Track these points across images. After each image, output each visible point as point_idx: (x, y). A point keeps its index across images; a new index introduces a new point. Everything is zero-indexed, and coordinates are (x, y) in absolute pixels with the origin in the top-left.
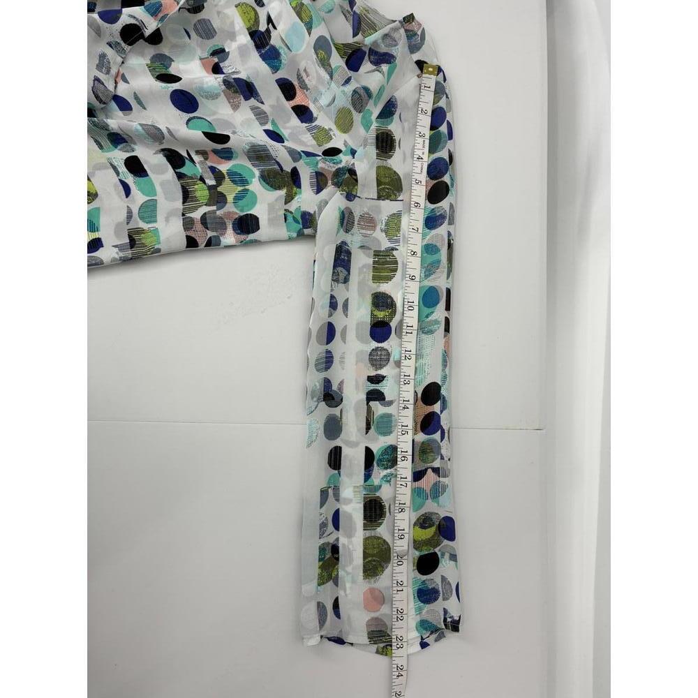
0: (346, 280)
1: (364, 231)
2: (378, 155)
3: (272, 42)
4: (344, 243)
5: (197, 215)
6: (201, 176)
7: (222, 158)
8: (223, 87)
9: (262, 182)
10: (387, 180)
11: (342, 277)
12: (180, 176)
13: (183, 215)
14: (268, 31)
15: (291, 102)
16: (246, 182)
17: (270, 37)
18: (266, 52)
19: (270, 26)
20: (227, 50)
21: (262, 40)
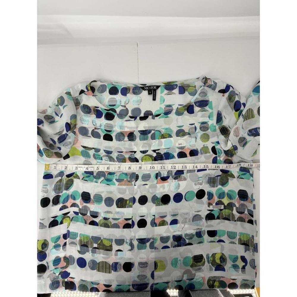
3: (162, 153)
5: (237, 215)
6: (219, 210)
7: (212, 198)
8: (176, 180)
9: (224, 186)
12: (218, 218)
13: (235, 221)
14: (157, 153)
15: (188, 156)
16: (224, 193)
17: (160, 153)
18: (165, 157)
19: (157, 151)
20: (158, 172)
21: (160, 157)
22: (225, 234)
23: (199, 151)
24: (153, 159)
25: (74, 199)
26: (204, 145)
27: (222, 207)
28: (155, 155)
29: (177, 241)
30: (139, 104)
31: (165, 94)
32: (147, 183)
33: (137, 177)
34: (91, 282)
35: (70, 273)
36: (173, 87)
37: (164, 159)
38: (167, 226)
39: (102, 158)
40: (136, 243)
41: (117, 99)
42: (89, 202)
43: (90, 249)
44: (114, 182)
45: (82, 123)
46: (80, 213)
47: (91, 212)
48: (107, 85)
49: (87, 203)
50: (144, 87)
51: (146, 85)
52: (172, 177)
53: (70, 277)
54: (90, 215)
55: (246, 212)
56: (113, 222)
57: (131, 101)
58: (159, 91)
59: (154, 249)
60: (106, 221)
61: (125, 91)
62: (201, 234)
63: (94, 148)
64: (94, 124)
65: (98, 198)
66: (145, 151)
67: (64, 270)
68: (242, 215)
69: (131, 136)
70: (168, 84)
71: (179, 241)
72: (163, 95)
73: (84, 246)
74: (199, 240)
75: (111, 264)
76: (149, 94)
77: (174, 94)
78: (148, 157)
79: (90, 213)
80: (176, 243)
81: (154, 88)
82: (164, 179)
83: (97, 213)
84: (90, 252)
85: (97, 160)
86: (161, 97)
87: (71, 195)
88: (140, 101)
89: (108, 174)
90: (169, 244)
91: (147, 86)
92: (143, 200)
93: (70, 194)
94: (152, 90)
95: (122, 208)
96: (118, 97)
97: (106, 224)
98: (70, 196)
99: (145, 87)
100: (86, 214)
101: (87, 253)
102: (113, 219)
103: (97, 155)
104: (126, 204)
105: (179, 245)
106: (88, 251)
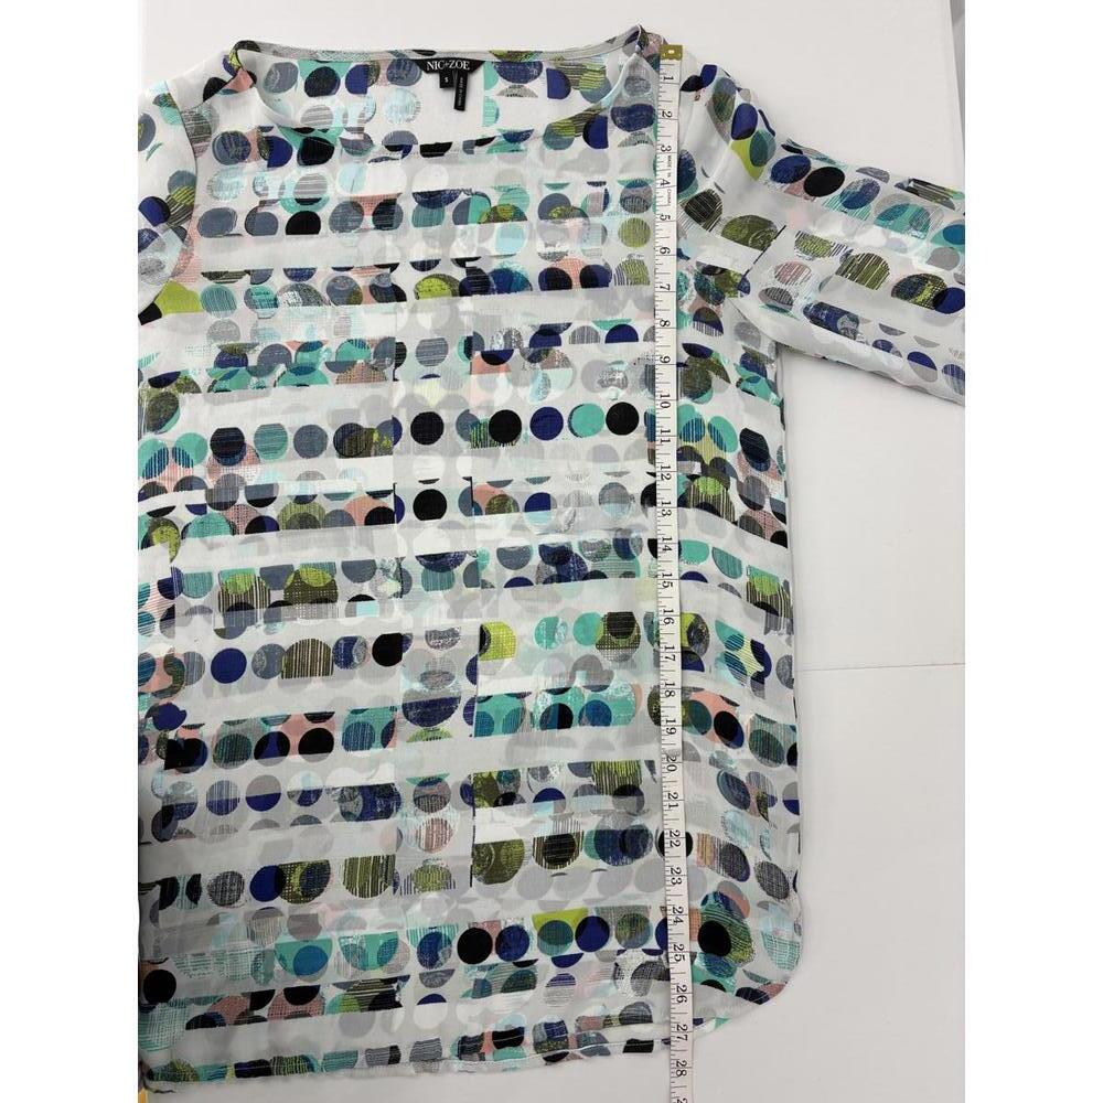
0: (855, 320)
1: (801, 278)
2: (706, 227)
3: (487, 271)
4: (806, 310)
5: (740, 508)
6: (688, 477)
8: (538, 365)
9: (699, 400)
10: (746, 231)
11: (850, 325)
13: (735, 524)
14: (470, 271)
15: (574, 284)
16: (699, 422)
17: (480, 270)
18: (497, 283)
19: (468, 264)
20: (471, 334)
21: (477, 282)
22: (707, 556)
23: (614, 272)
24: (457, 288)
25: (187, 463)
26: (630, 256)
27: (697, 469)
28: (459, 274)
29: (556, 564)
30: (409, 120)
31: (502, 93)
32: (435, 373)
33: (400, 353)
34: (262, 719)
35: (184, 711)
36: (527, 71)
37: (493, 292)
38: (517, 514)
39: (276, 299)
40: (416, 570)
41: (333, 109)
42: (241, 458)
43: (260, 612)
44: (322, 375)
45: (217, 198)
46: (211, 505)
47: (248, 490)
48: (297, 64)
49: (233, 464)
50: (425, 61)
51: (433, 53)
52: (523, 354)
53: (185, 727)
54: (249, 501)
55: (767, 508)
56: (330, 507)
57: (383, 110)
58: (477, 80)
59: (479, 588)
60: (305, 506)
61: (361, 79)
62: (629, 548)
63: (248, 272)
64: (259, 189)
65: (271, 438)
66: (429, 262)
67: (164, 702)
68: (756, 515)
69: (386, 213)
70: (508, 60)
71: (562, 563)
72: (493, 93)
73: (237, 608)
74: (625, 565)
75: (332, 646)
76: (443, 85)
77: (532, 95)
78: (439, 282)
79: (246, 496)
80: (553, 570)
81: (459, 64)
82: (496, 359)
83: (270, 487)
84: (261, 621)
85: (260, 310)
86: (487, 100)
87: (174, 450)
88: (414, 109)
89: (299, 350)
90: (528, 572)
91: (438, 59)
92: (427, 428)
93: (170, 446)
94: (455, 75)
95: (355, 456)
96: (338, 101)
97: (306, 516)
98: (170, 454)
99: (431, 60)
100: (233, 503)
101: (250, 630)
102: (328, 496)
103: (257, 294)
104: (369, 444)
105: (561, 578)
106: (252, 623)
